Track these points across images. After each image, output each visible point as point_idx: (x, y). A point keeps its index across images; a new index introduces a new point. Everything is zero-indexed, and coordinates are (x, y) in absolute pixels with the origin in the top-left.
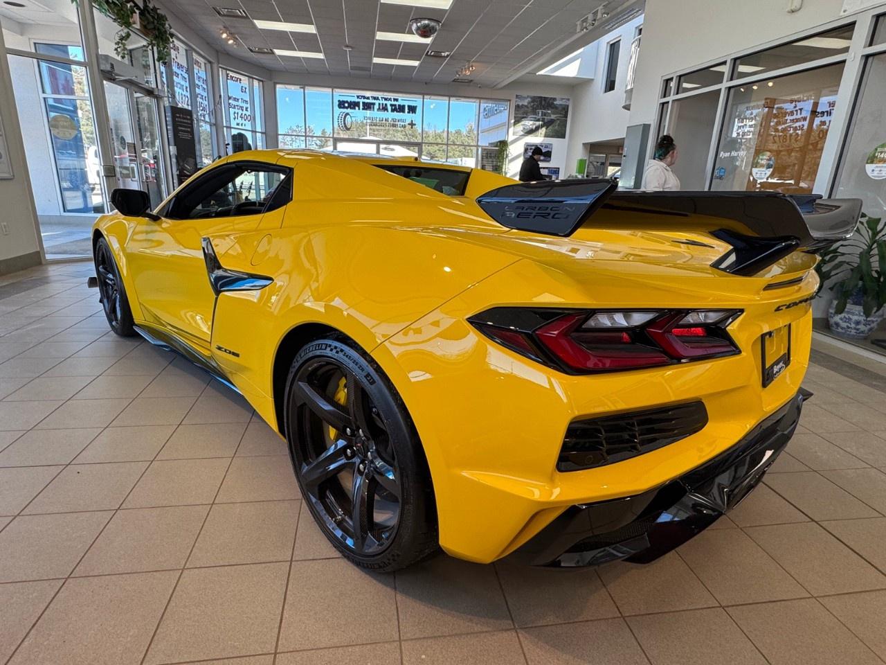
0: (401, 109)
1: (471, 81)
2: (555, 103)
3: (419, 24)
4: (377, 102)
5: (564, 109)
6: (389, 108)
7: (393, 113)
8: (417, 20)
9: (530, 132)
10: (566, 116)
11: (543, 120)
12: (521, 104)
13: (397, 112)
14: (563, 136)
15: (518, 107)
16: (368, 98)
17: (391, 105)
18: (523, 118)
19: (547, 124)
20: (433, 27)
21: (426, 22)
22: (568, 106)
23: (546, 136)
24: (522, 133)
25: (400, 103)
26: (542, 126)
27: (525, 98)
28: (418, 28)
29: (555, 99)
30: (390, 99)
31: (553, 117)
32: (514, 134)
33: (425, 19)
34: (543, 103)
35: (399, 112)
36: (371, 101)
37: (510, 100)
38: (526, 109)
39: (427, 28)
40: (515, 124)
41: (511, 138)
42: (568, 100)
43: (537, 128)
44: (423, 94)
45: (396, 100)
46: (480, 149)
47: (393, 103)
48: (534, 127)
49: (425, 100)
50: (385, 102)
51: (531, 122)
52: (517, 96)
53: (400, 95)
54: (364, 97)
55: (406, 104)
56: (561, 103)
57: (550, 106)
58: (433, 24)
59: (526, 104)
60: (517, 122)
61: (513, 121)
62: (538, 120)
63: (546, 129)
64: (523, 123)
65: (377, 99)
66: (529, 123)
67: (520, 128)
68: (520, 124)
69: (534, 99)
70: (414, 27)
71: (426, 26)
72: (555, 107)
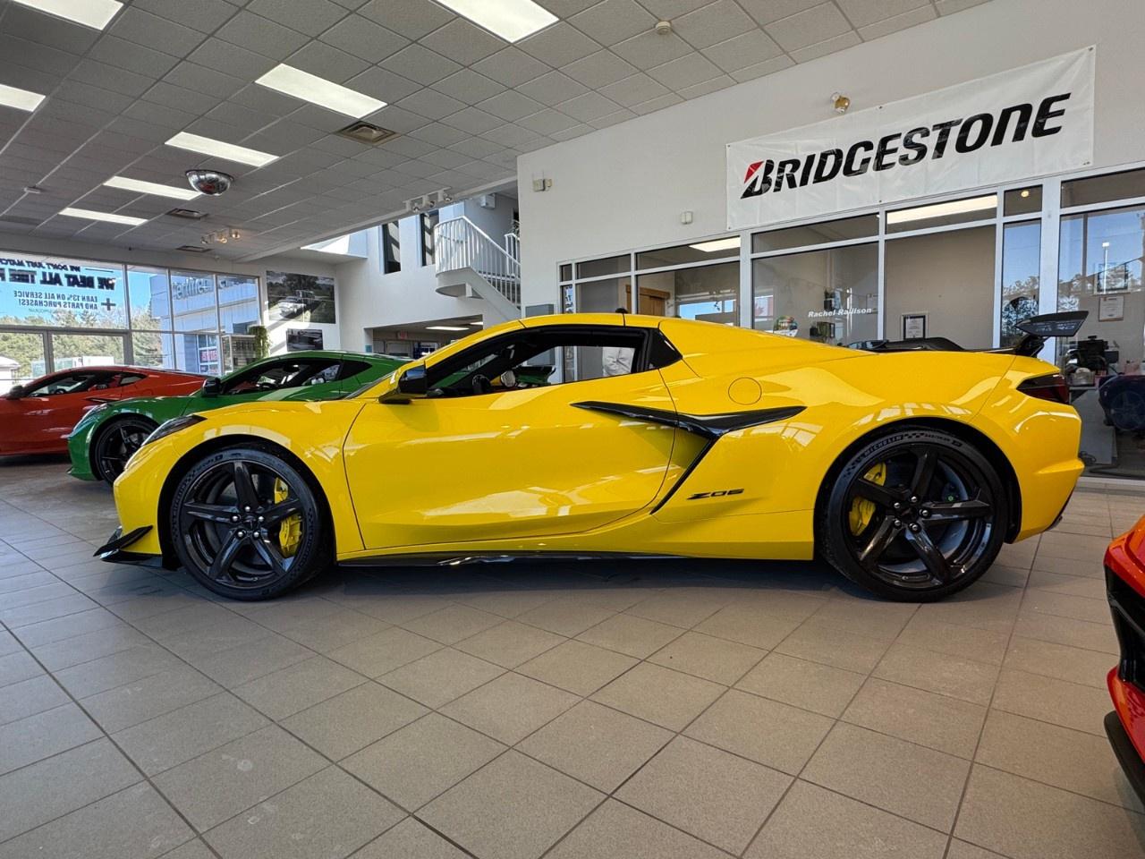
0: (87, 282)
1: (209, 250)
2: (317, 282)
3: (202, 177)
4: (39, 271)
5: (329, 289)
6: (64, 280)
7: (71, 288)
8: (198, 172)
9: (292, 316)
10: (332, 298)
11: (305, 302)
12: (274, 282)
13: (79, 285)
14: (334, 322)
15: (271, 286)
16: (21, 264)
17: (68, 277)
18: (280, 298)
19: (311, 307)
20: (223, 184)
21: (214, 176)
22: (333, 287)
23: (312, 321)
24: (282, 317)
25: (84, 272)
26: (305, 309)
27: (278, 275)
28: (199, 182)
29: (316, 278)
30: (64, 267)
31: (317, 298)
32: (270, 318)
33: (212, 172)
34: (303, 281)
35: (84, 286)
36: (26, 268)
37: (258, 277)
38: (282, 288)
39: (215, 184)
40: (270, 306)
41: (267, 323)
42: (333, 279)
43: (300, 312)
44: (125, 263)
45: (77, 269)
46: (180, 339)
47: (70, 272)
48: (295, 310)
49: (128, 272)
50: (54, 271)
51: (291, 305)
52: (267, 272)
53: (85, 262)
54: (13, 262)
55: (96, 276)
56: (324, 282)
57: (312, 286)
58: (223, 179)
59: (282, 282)
60: (272, 303)
61: (267, 302)
62: (300, 302)
63: (311, 312)
64: (280, 305)
65: (40, 265)
66: (289, 306)
67: (277, 311)
68: (276, 306)
69: (290, 277)
70: (193, 179)
71: (212, 181)
72: (318, 287)
